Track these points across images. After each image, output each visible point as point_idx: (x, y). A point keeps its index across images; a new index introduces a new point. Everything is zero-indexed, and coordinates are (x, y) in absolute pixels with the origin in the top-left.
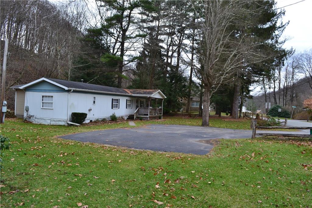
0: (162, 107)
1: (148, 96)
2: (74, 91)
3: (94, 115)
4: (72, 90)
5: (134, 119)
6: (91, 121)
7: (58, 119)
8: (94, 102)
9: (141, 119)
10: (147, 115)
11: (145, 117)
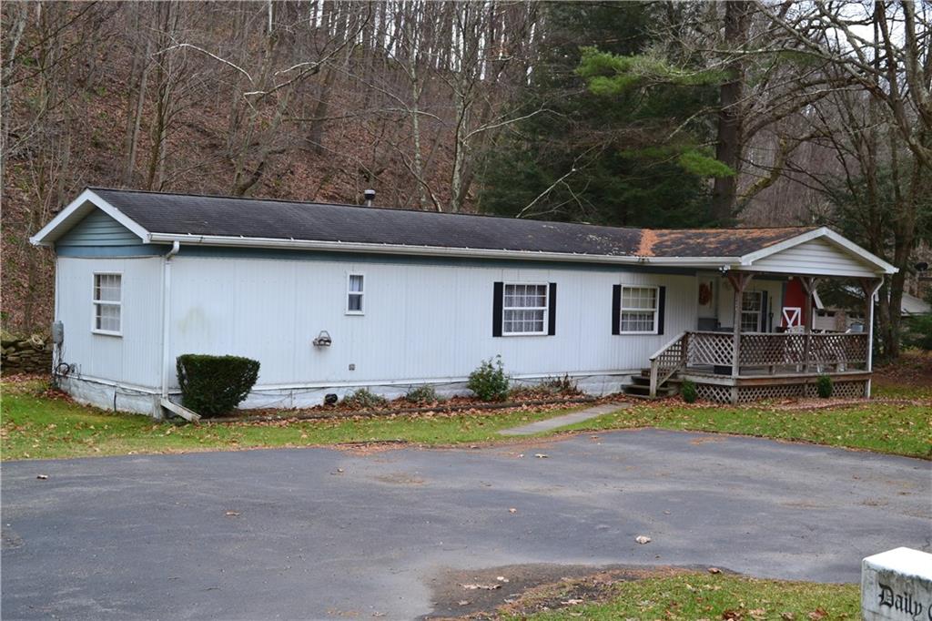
0: (866, 328)
1: (725, 262)
2: (187, 250)
3: (352, 368)
4: (177, 246)
5: (647, 392)
6: (331, 400)
7: (136, 385)
8: (355, 302)
9: (690, 394)
10: (728, 371)
11: (718, 382)
